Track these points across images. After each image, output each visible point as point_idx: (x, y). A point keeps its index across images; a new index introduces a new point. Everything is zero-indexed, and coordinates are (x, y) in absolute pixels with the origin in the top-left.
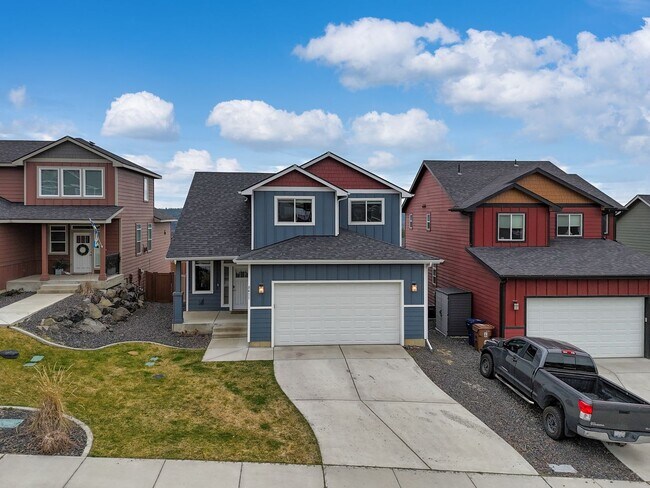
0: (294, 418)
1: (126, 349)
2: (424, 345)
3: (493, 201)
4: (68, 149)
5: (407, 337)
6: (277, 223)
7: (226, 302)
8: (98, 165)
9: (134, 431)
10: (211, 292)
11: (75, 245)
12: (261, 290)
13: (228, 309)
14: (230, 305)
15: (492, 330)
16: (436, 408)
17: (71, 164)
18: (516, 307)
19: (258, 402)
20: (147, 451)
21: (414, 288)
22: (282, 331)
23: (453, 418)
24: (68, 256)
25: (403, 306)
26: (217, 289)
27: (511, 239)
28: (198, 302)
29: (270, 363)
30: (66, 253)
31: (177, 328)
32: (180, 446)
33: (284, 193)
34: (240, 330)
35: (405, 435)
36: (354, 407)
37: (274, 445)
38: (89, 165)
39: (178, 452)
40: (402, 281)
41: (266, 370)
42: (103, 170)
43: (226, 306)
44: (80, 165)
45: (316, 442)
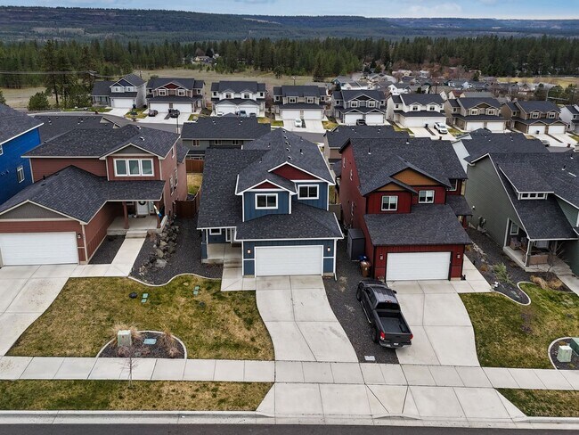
0: (264, 334)
1: (181, 280)
2: (333, 276)
3: (382, 190)
4: (131, 150)
5: (324, 271)
6: (256, 208)
7: (229, 239)
8: (149, 157)
9: (201, 344)
10: (220, 234)
12: (249, 252)
13: (230, 243)
14: (231, 241)
16: (327, 325)
17: (133, 157)
18: (382, 258)
19: (249, 323)
20: (208, 355)
21: (329, 249)
23: (334, 331)
24: (134, 206)
25: (323, 257)
27: (389, 210)
28: (213, 239)
29: (253, 293)
31: (204, 261)
32: (220, 352)
34: (238, 263)
35: (310, 342)
36: (290, 326)
37: (257, 351)
38: (144, 157)
39: (220, 355)
40: (323, 246)
41: (252, 298)
42: (152, 160)
43: (229, 241)
44: (138, 157)
45: (273, 348)
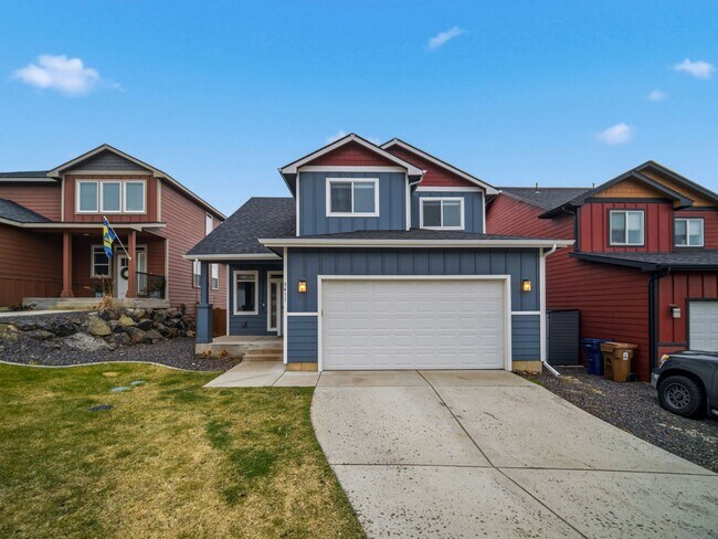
2: (540, 370)
3: (603, 195)
4: (109, 161)
5: (515, 358)
6: (329, 213)
7: (274, 325)
8: (140, 177)
10: (256, 313)
11: (120, 268)
12: (302, 287)
13: (275, 333)
14: (278, 329)
15: (634, 349)
17: (111, 177)
18: (677, 314)
21: (526, 286)
22: (333, 349)
24: (111, 280)
25: (510, 313)
26: (263, 310)
27: (627, 244)
28: (239, 325)
29: (308, 392)
30: (109, 276)
33: (340, 175)
38: (131, 177)
40: (508, 277)
41: (298, 401)
42: (144, 182)
43: (274, 330)
44: (121, 177)
